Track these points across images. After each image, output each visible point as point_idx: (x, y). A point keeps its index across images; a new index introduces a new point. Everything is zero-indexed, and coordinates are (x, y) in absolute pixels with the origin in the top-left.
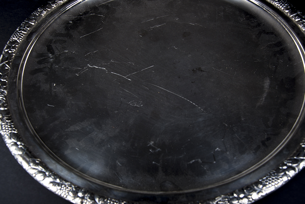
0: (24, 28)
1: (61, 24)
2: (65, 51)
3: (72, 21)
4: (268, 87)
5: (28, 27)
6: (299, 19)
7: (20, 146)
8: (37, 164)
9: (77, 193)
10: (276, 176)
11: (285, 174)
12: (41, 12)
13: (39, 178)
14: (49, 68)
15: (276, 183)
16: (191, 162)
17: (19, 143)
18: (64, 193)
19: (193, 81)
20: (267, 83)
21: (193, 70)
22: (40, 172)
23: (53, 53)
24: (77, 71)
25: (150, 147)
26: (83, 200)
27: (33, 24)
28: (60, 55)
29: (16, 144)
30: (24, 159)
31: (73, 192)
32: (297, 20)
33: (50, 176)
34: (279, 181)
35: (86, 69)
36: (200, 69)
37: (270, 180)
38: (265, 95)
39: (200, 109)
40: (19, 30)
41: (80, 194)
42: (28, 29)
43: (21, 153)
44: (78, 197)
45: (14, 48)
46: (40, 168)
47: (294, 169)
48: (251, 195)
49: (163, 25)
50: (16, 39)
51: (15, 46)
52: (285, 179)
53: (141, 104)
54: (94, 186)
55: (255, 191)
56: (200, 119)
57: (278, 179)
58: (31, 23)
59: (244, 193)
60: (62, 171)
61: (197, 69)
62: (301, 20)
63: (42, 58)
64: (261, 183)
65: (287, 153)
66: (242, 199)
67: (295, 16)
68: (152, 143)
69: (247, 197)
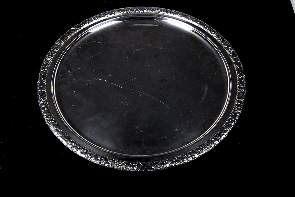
0: (51, 54)
1: (74, 49)
2: (79, 69)
3: (81, 47)
4: (207, 91)
5: (53, 53)
6: (227, 46)
7: (60, 132)
8: (72, 142)
9: (97, 158)
10: (208, 144)
11: (213, 143)
12: (61, 42)
13: (74, 150)
14: (69, 80)
15: (208, 148)
16: (161, 138)
17: (59, 130)
18: (90, 158)
19: (161, 88)
20: (206, 88)
21: (161, 81)
22: (74, 146)
23: (71, 70)
24: (88, 83)
25: (137, 130)
26: (101, 162)
27: (56, 51)
28: (75, 71)
29: (57, 131)
30: (63, 139)
31: (94, 157)
32: (225, 47)
33: (80, 149)
34: (210, 147)
35: (93, 81)
37: (205, 147)
38: (205, 96)
39: (166, 106)
40: (48, 56)
41: (99, 158)
42: (54, 55)
43: (61, 136)
44: (98, 160)
45: (47, 68)
46: (74, 144)
47: (218, 140)
48: (194, 155)
49: (141, 49)
50: (47, 62)
51: (47, 67)
52: (213, 146)
53: (130, 104)
54: (106, 154)
55: (196, 153)
56: (166, 112)
57: (209, 146)
58: (55, 50)
59: (190, 154)
60: (86, 146)
61: (163, 80)
62: (227, 47)
63: (64, 74)
64: (200, 149)
66: (189, 157)
67: (224, 44)
68: (137, 127)
69: (192, 157)
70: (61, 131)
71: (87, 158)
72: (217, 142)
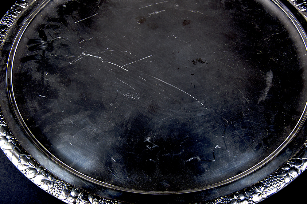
0: (15, 11)
1: (55, 8)
2: (58, 37)
3: (65, 5)
4: (271, 81)
5: (18, 11)
6: (305, 9)
7: (9, 141)
8: (27, 161)
9: (70, 192)
10: (278, 177)
11: (288, 176)
13: (30, 175)
14: (40, 55)
15: (278, 184)
16: (190, 160)
17: (8, 137)
18: (56, 192)
19: (193, 73)
20: (270, 77)
21: (193, 61)
22: (31, 169)
23: (45, 39)
24: (70, 60)
25: (147, 143)
26: (76, 200)
27: (24, 7)
28: (53, 41)
29: (5, 138)
30: (14, 154)
31: (65, 191)
32: (303, 10)
33: (41, 173)
34: (281, 183)
35: (81, 57)
36: (200, 61)
37: (271, 182)
38: (267, 90)
39: (200, 103)
40: (9, 14)
41: (73, 194)
42: (19, 13)
43: (10, 148)
44: (71, 196)
45: (3, 33)
47: (296, 170)
48: (251, 198)
49: (162, 11)
50: (6, 23)
51: (4, 31)
52: (287, 180)
53: (138, 97)
54: (87, 185)
55: (256, 193)
56: (200, 114)
57: (280, 181)
58: (22, 6)
59: (245, 195)
60: (53, 169)
61: (197, 60)
63: (33, 45)
64: (263, 185)
65: (290, 153)
66: (242, 201)
67: (301, 6)
68: (148, 139)
69: (247, 200)
70: (11, 139)
71: (50, 191)
72: (296, 173)
